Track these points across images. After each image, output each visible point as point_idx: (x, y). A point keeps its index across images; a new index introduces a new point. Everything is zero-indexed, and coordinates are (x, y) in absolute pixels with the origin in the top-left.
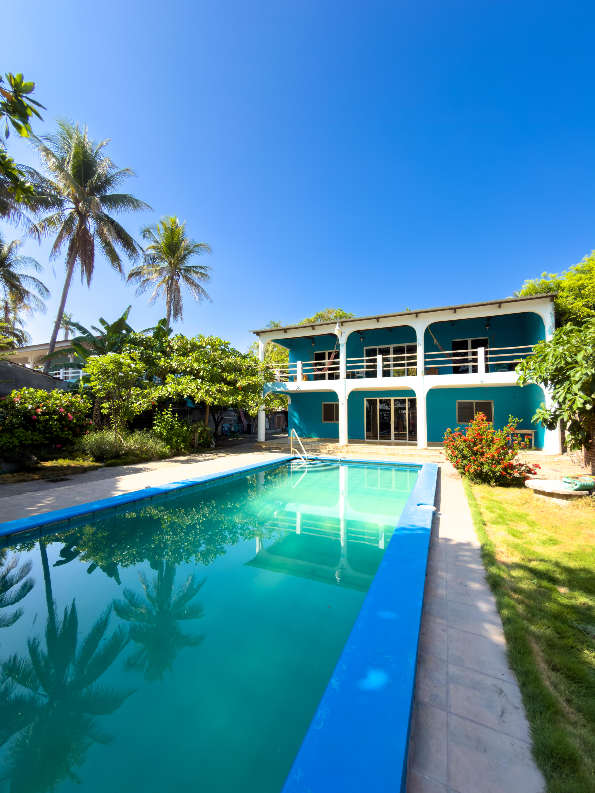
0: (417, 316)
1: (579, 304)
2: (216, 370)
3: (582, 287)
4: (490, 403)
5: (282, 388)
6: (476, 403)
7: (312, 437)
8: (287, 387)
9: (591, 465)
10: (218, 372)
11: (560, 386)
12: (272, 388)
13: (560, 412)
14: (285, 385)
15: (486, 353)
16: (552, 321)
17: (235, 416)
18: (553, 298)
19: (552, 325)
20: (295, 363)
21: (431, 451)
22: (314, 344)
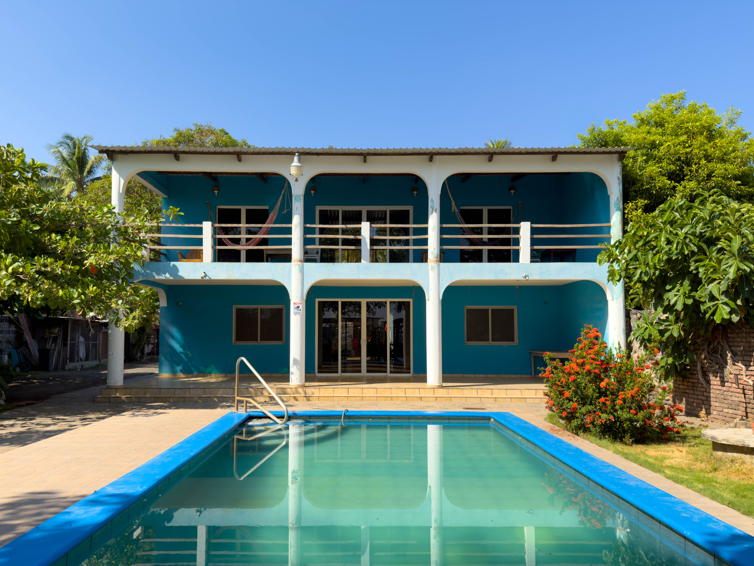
0: (431, 160)
1: (652, 169)
2: (27, 227)
3: (654, 146)
4: (512, 310)
5: (167, 275)
6: (492, 310)
7: (210, 373)
8: (181, 273)
9: (684, 402)
10: (31, 230)
11: (671, 287)
12: (142, 274)
13: (666, 326)
14: (176, 268)
15: (533, 231)
16: (620, 190)
17: (9, 332)
18: (622, 155)
19: (619, 196)
20: (198, 225)
21: (450, 391)
22: (218, 190)
